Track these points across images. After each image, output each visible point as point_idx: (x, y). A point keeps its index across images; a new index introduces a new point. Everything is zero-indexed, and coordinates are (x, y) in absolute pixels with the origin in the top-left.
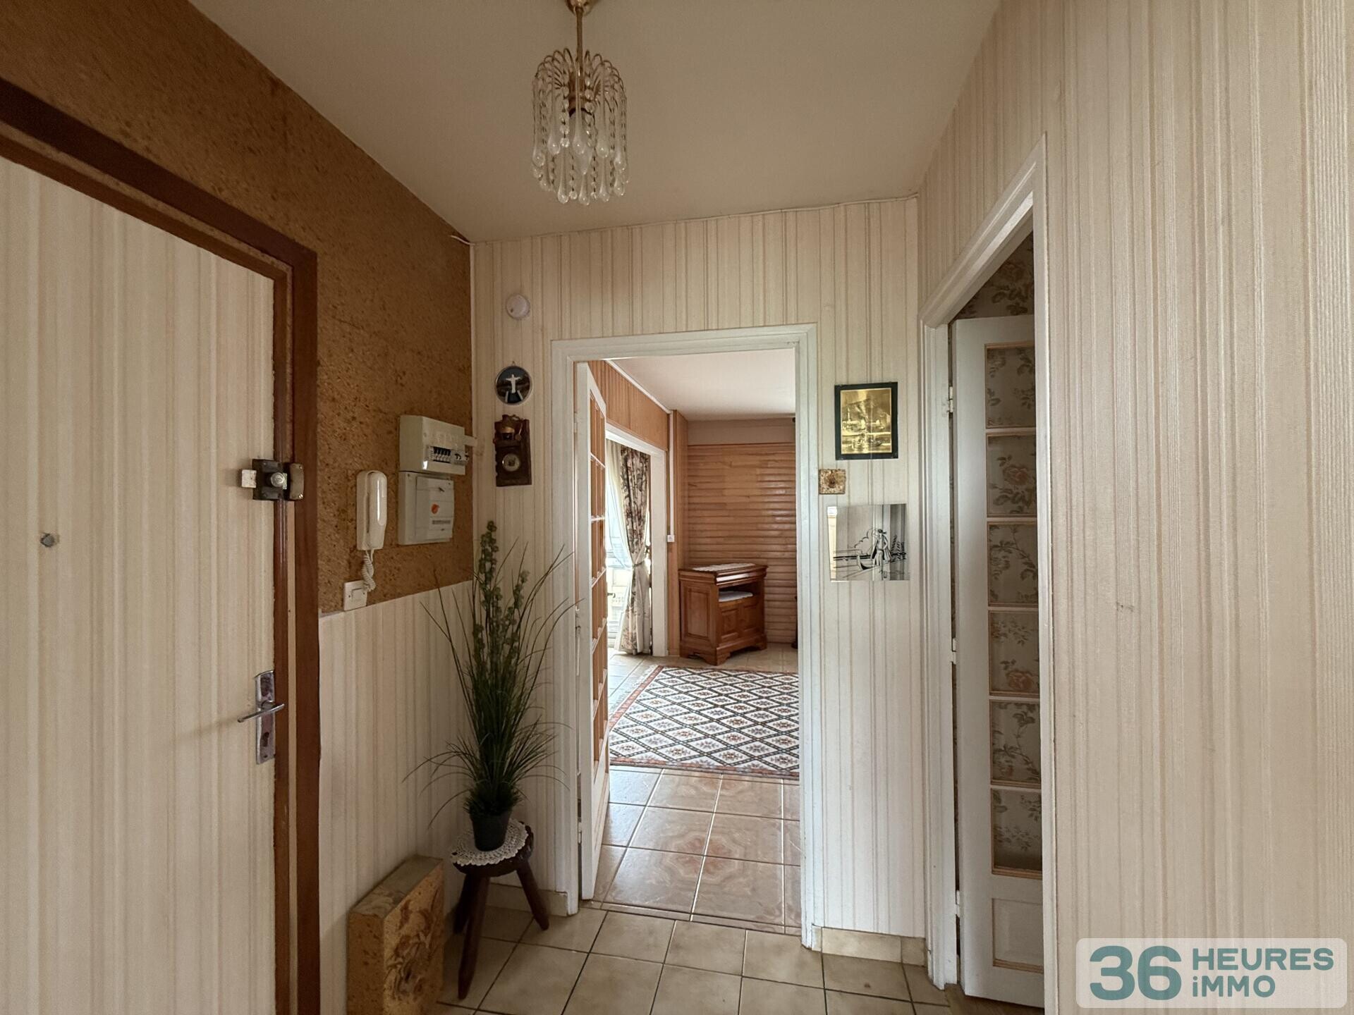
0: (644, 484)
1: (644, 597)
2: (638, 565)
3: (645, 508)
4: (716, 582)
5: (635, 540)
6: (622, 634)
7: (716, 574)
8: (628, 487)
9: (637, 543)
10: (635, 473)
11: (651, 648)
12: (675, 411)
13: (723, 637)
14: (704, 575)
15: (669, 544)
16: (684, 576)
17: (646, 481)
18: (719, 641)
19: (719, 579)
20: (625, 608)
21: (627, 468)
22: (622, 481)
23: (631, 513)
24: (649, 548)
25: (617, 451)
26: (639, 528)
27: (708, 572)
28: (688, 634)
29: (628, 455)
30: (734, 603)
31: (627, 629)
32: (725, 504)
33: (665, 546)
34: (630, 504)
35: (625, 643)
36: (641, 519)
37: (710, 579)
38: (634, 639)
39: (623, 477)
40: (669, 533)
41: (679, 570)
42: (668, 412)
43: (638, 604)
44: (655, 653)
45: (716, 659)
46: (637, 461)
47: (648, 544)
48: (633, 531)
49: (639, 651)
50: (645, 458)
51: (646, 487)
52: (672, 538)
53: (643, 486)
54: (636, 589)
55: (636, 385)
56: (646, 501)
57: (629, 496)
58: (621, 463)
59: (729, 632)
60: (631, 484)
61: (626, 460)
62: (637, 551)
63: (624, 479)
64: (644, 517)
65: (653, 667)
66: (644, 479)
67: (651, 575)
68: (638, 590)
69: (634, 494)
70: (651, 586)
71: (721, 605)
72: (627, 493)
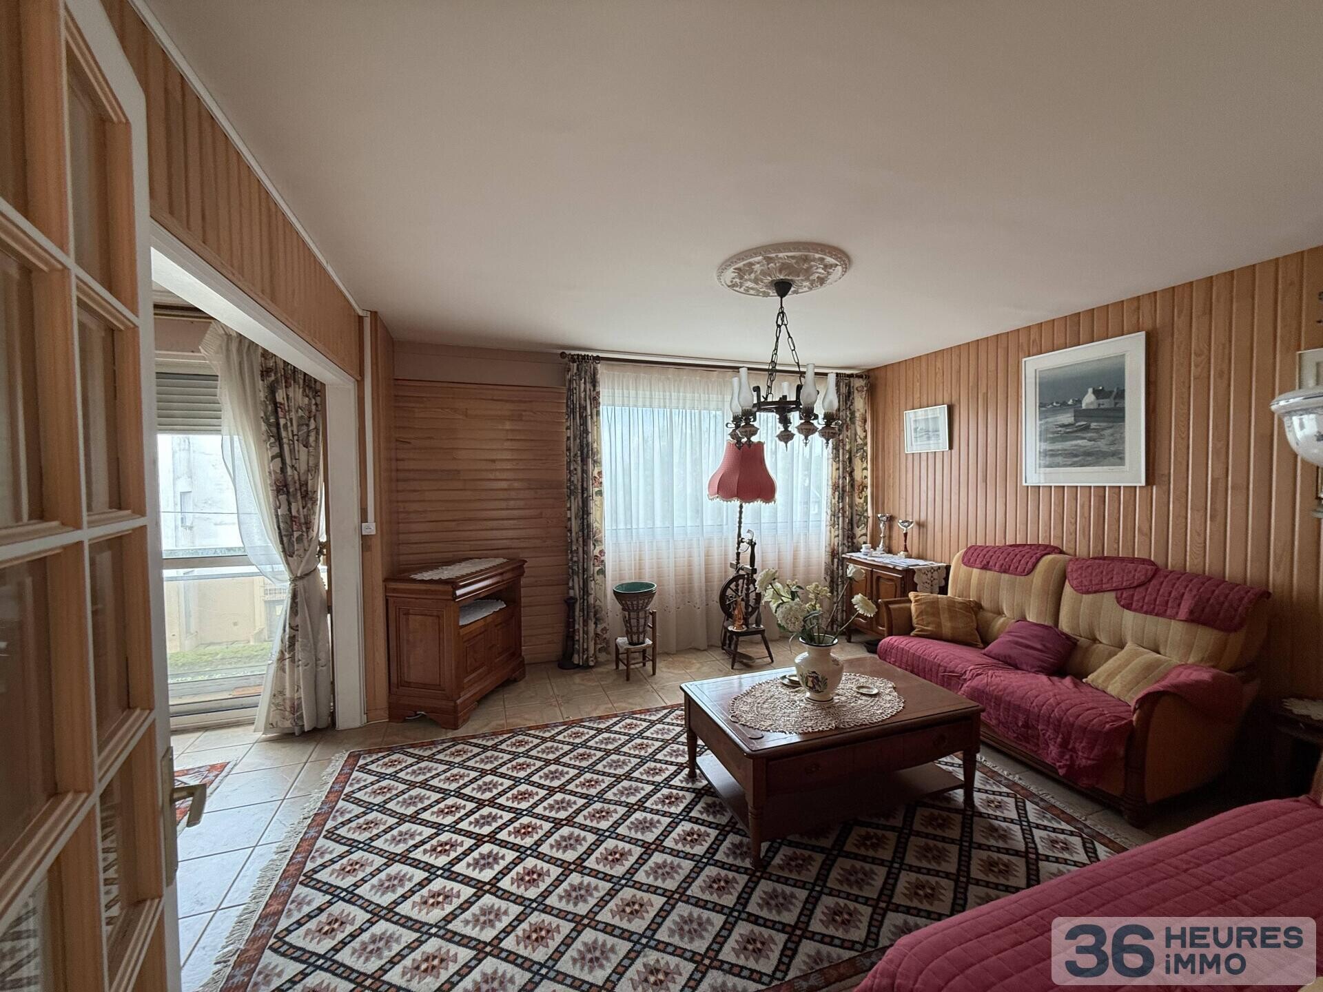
0: (313, 434)
1: (316, 630)
2: (301, 578)
3: (315, 478)
4: (455, 597)
5: (296, 534)
6: (271, 703)
7: (453, 584)
8: (279, 439)
9: (300, 539)
10: (293, 414)
11: (333, 715)
12: (374, 314)
13: (466, 681)
14: (433, 587)
15: (364, 538)
16: (394, 590)
17: (317, 429)
18: (460, 688)
19: (459, 592)
20: (276, 656)
21: (276, 405)
22: (264, 427)
23: (286, 485)
24: (326, 545)
25: (252, 372)
26: (303, 512)
27: (440, 582)
28: (403, 683)
29: (276, 381)
30: (481, 623)
31: (282, 693)
32: (458, 471)
33: (357, 542)
34: (283, 470)
35: (278, 718)
36: (308, 497)
37: (445, 593)
38: (295, 708)
39: (266, 420)
40: (364, 518)
41: (386, 580)
42: (361, 313)
43: (304, 646)
44: (341, 723)
45: (456, 719)
46: (298, 396)
47: (323, 539)
48: (292, 519)
49: (306, 729)
50: (314, 388)
51: (317, 440)
52: (371, 528)
53: (312, 439)
54: (298, 620)
55: (294, 220)
56: (317, 465)
57: (281, 455)
58: (262, 395)
59: (474, 671)
60: (284, 434)
61: (272, 390)
62: (301, 552)
63: (269, 425)
64: (315, 492)
65: (339, 760)
66: (312, 426)
67: (329, 591)
68: (304, 621)
69: (292, 451)
70: (330, 610)
71: (462, 632)
72: (276, 450)
